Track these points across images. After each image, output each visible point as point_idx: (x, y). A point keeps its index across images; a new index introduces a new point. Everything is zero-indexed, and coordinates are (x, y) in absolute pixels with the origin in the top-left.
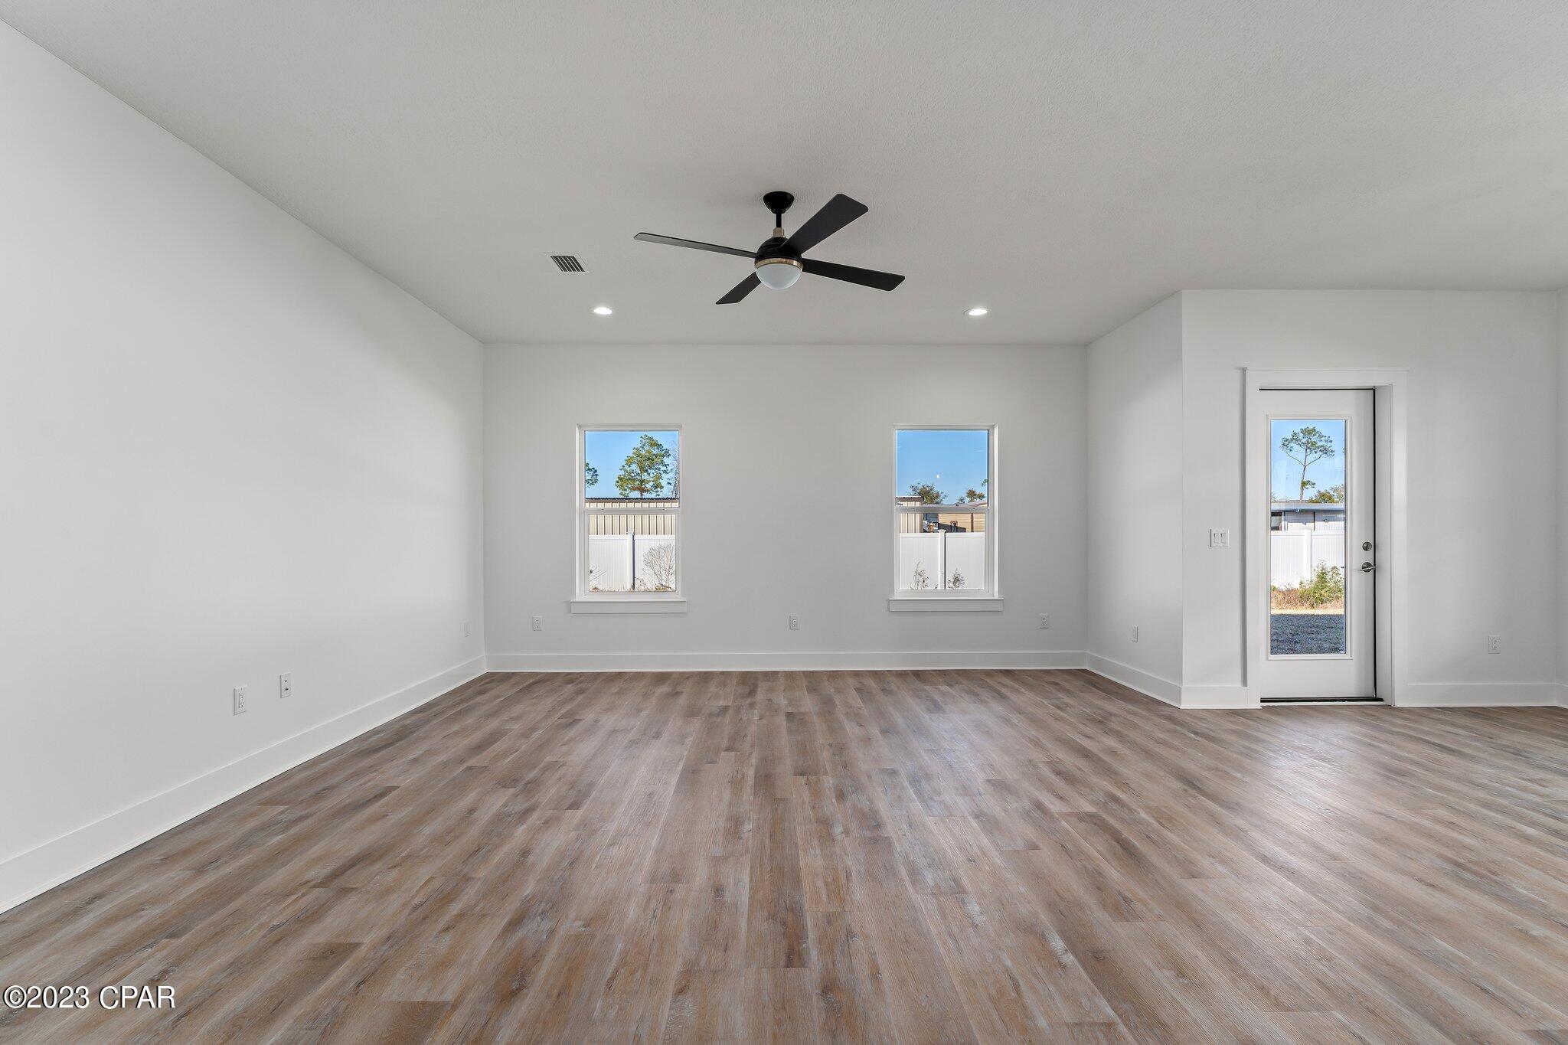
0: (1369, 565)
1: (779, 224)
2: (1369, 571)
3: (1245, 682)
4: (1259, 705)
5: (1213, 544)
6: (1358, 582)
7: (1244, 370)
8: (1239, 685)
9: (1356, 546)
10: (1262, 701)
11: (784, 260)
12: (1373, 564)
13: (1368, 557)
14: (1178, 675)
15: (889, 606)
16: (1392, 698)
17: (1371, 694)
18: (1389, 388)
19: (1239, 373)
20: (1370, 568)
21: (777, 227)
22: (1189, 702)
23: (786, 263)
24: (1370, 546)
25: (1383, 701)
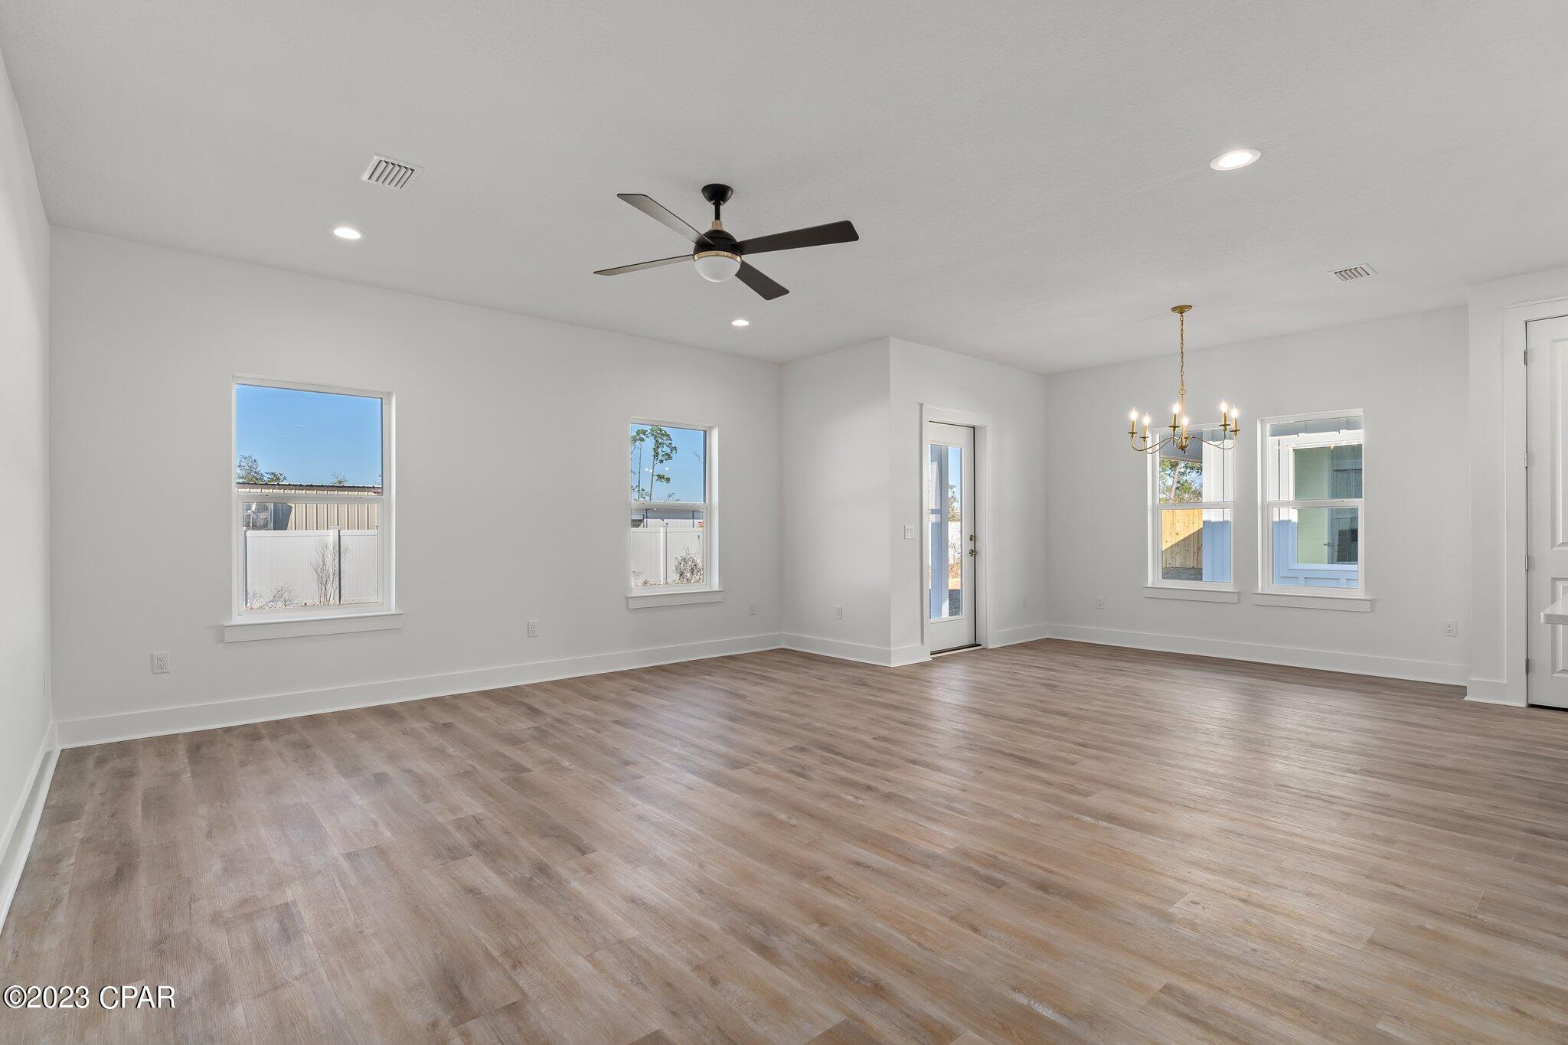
0: (972, 550)
1: (718, 217)
2: (972, 555)
3: (922, 643)
4: (930, 657)
5: (907, 539)
6: (969, 564)
7: (921, 405)
8: (920, 642)
9: (966, 538)
10: (931, 654)
11: (730, 254)
13: (972, 545)
14: (888, 642)
15: (627, 603)
16: (984, 643)
17: (974, 641)
18: (984, 428)
19: (918, 407)
20: (973, 553)
21: (716, 219)
22: (895, 663)
23: (731, 258)
24: (973, 538)
25: (980, 645)
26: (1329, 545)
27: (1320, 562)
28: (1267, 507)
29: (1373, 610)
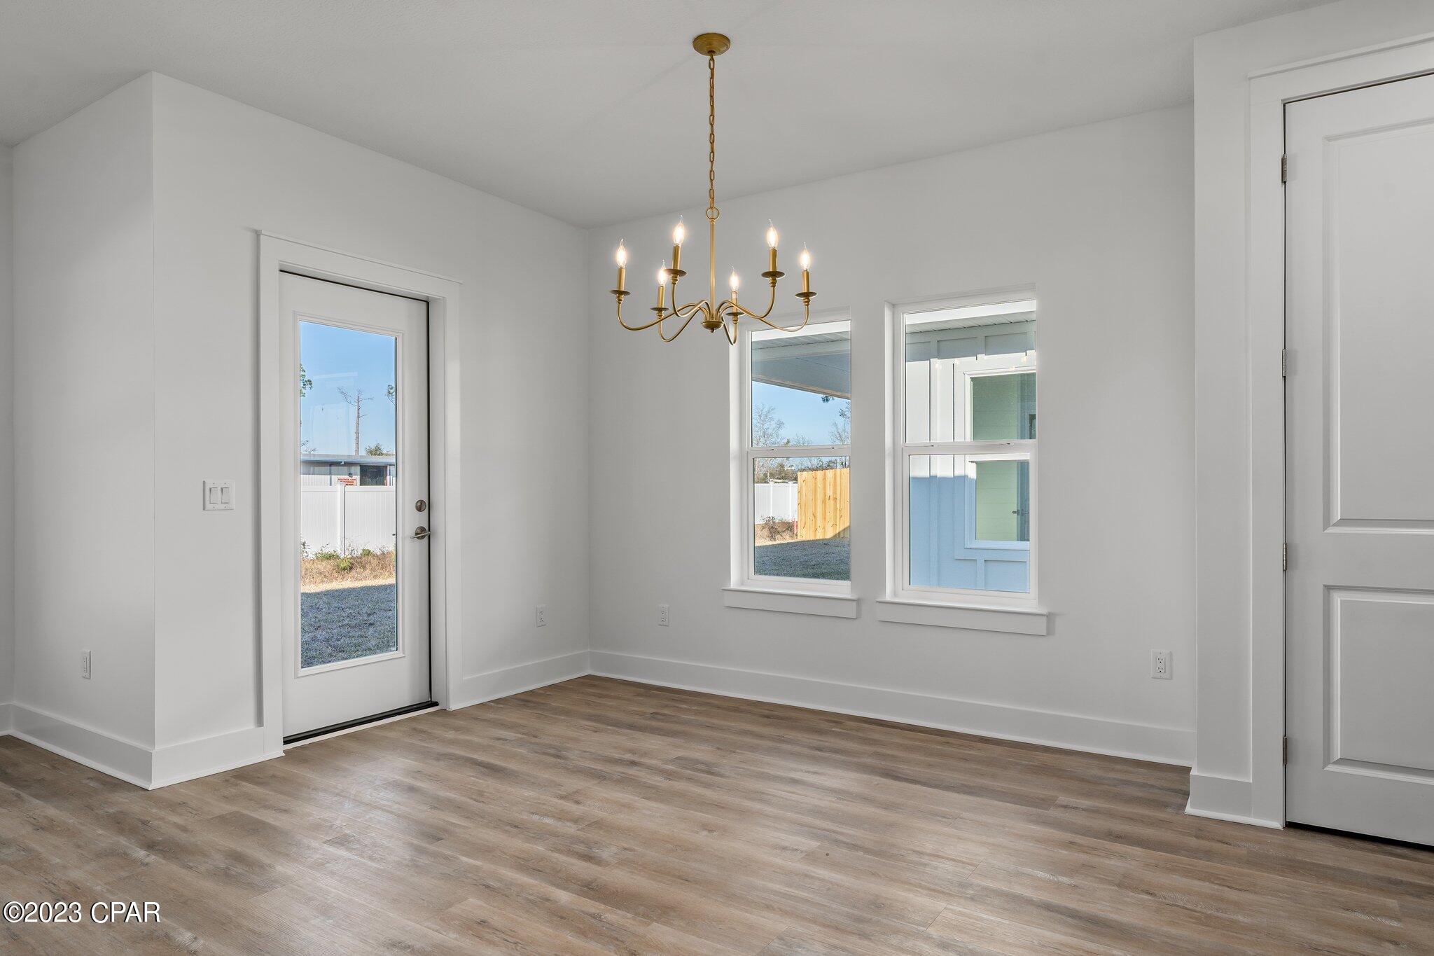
0: (422, 529)
2: (423, 537)
3: (260, 720)
4: (278, 750)
5: (208, 506)
6: (411, 552)
7: (258, 234)
8: (251, 725)
9: (409, 509)
10: (286, 742)
12: (427, 529)
13: (420, 520)
14: (148, 733)
16: (447, 699)
17: (426, 698)
18: (441, 302)
19: (250, 238)
20: (425, 533)
24: (424, 506)
25: (436, 704)
26: (1017, 512)
27: (1007, 539)
28: (902, 454)
29: (1050, 631)
